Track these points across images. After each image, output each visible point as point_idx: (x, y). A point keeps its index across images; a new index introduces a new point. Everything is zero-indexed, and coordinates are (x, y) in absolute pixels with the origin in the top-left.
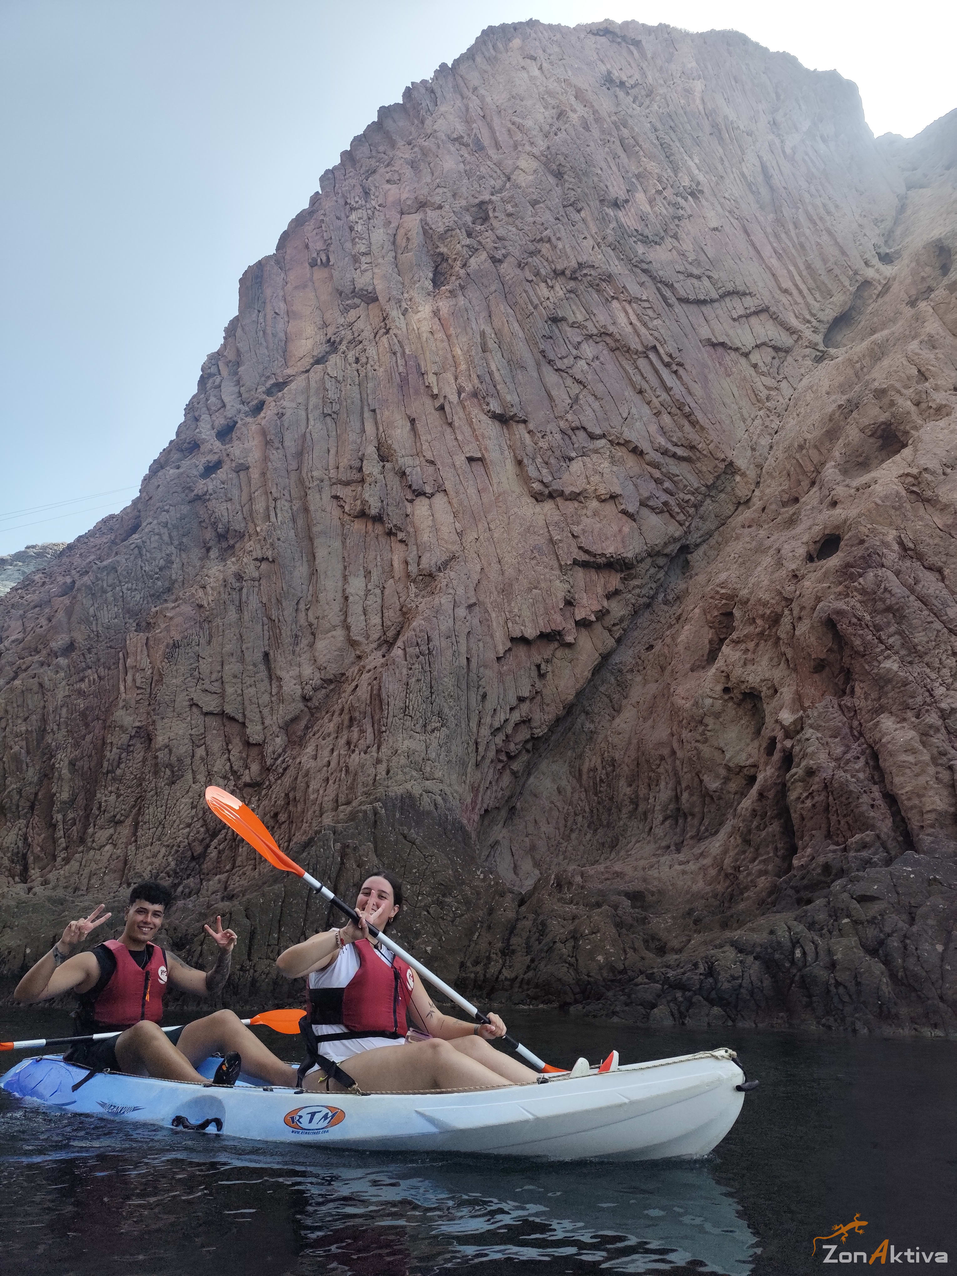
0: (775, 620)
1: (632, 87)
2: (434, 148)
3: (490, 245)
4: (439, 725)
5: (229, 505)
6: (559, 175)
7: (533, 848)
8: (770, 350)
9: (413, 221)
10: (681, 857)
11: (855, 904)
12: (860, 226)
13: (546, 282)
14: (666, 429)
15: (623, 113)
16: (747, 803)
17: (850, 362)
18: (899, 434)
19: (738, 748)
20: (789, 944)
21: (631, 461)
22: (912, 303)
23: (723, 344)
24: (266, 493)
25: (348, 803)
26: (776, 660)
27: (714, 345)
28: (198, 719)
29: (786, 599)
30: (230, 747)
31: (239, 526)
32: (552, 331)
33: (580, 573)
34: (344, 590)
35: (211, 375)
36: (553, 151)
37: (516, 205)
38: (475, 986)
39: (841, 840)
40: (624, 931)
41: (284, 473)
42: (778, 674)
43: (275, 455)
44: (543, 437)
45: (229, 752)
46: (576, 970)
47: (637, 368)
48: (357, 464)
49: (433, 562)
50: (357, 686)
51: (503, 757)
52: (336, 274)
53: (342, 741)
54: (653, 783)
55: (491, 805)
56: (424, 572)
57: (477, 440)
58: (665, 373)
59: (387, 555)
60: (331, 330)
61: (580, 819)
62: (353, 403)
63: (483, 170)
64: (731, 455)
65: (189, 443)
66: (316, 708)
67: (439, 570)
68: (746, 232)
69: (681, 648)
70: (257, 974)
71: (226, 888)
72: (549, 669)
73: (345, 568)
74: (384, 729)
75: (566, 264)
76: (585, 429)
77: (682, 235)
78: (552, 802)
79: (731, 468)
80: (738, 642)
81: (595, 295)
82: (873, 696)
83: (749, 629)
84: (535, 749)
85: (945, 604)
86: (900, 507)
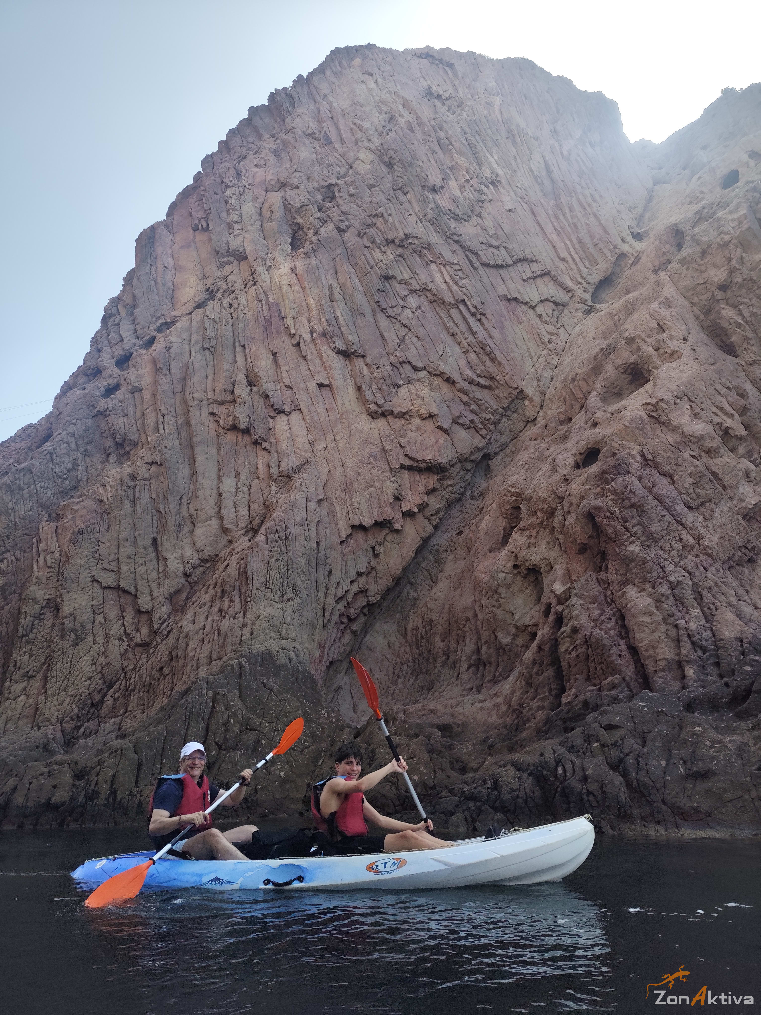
0: (551, 513)
1: (447, 99)
2: (292, 141)
3: (336, 218)
4: (293, 595)
5: (126, 419)
6: (390, 165)
8: (551, 304)
9: (275, 198)
10: (481, 697)
11: (602, 731)
12: (618, 211)
13: (380, 248)
14: (473, 363)
15: (440, 119)
16: (529, 655)
17: (610, 315)
18: (644, 372)
19: (524, 611)
20: (554, 763)
21: (445, 388)
22: (656, 272)
23: (515, 299)
24: (156, 410)
25: (220, 659)
26: (552, 543)
27: (509, 300)
28: (97, 591)
29: (559, 497)
30: (124, 614)
31: (133, 436)
32: (384, 286)
33: (406, 476)
34: (218, 488)
35: (111, 315)
36: (386, 147)
37: (356, 188)
39: (597, 682)
40: (435, 756)
41: (171, 394)
42: (553, 554)
43: (164, 380)
44: (377, 368)
45: (124, 618)
46: (397, 788)
47: (450, 316)
48: (230, 388)
49: (290, 466)
50: (228, 565)
51: (345, 620)
52: (213, 237)
53: (215, 609)
54: (460, 639)
55: (335, 658)
56: (283, 474)
57: (326, 370)
58: (471, 320)
59: (253, 460)
60: (209, 281)
61: (405, 667)
62: (227, 339)
63: (331, 160)
64: (522, 384)
65: (93, 369)
66: (195, 582)
67: (295, 472)
68: (533, 213)
69: (482, 534)
70: (142, 798)
71: (119, 729)
72: (382, 550)
73: (220, 470)
74: (249, 599)
75: (395, 235)
76: (409, 363)
77: (485, 214)
78: (384, 655)
79: (521, 395)
80: (524, 530)
81: (418, 259)
82: (621, 572)
83: (532, 520)
84: (371, 613)
85: (674, 502)
86: (643, 428)
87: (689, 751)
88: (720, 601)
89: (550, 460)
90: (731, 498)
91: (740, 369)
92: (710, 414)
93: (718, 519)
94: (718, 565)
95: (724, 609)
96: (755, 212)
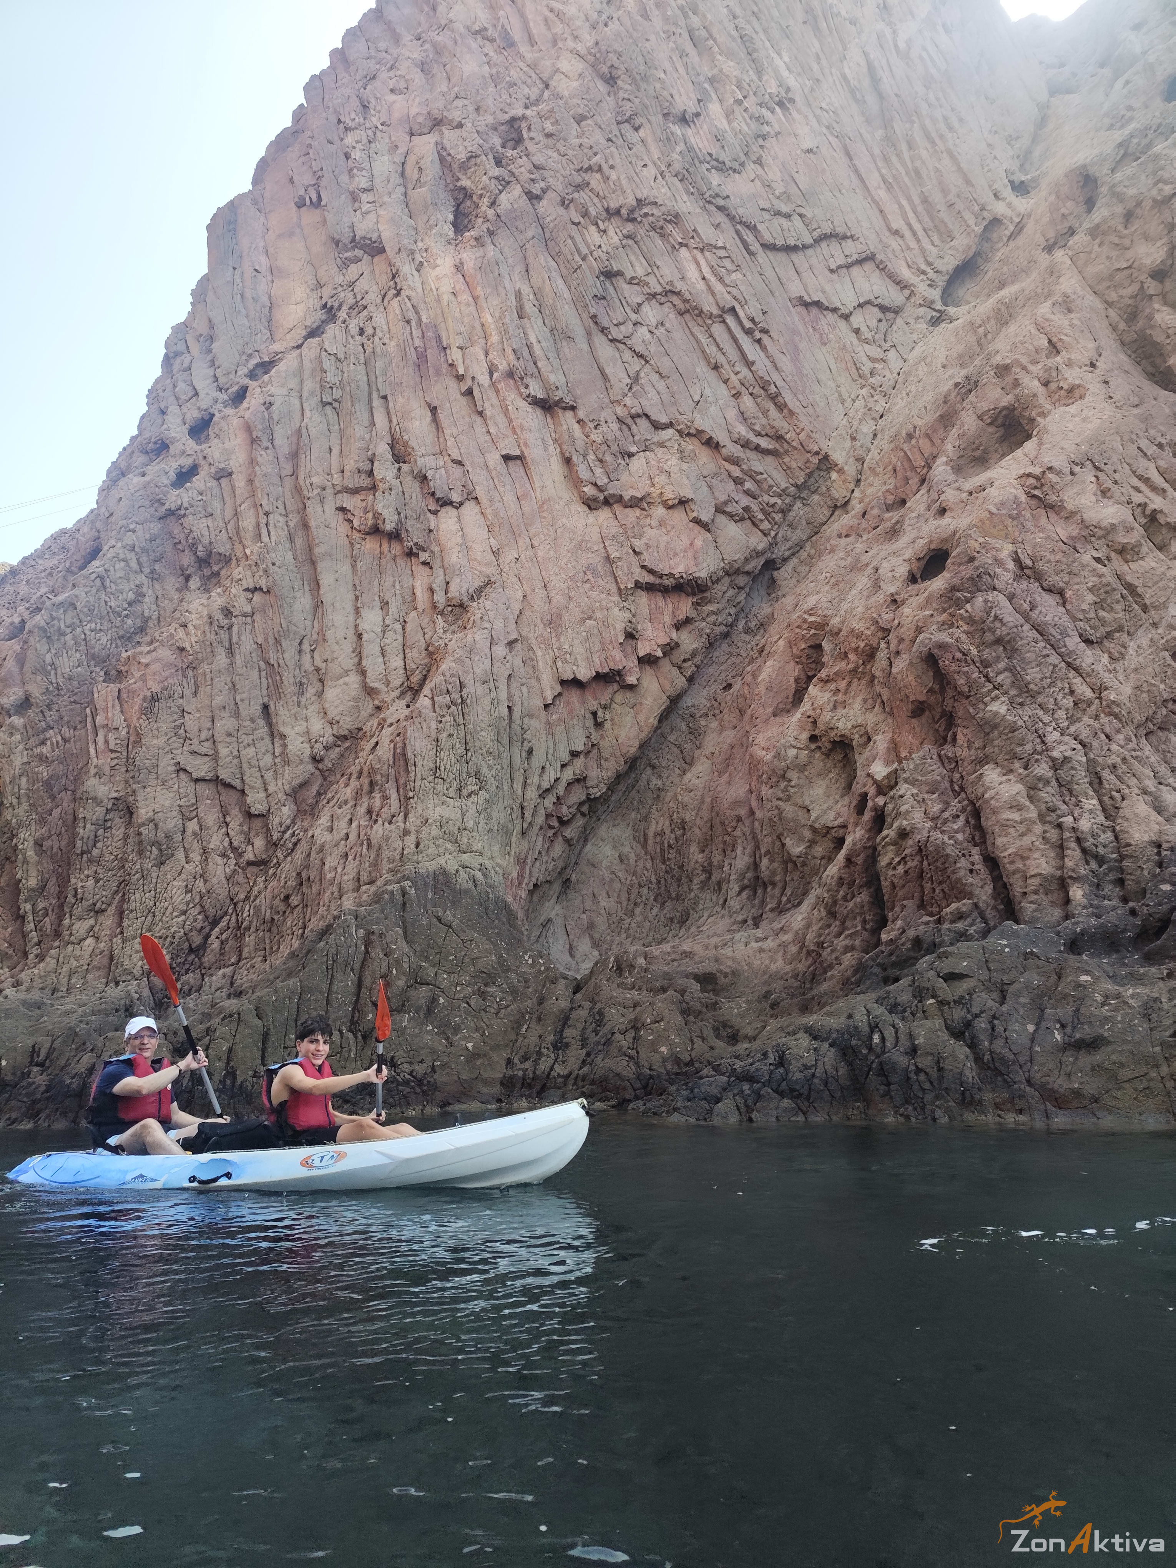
0: (871, 654)
2: (450, 44)
3: (525, 176)
4: (476, 788)
5: (210, 522)
6: (611, 80)
7: (591, 926)
8: (876, 310)
9: (425, 145)
10: (759, 933)
11: (941, 983)
12: (990, 145)
13: (597, 224)
14: (748, 414)
16: (833, 870)
17: (972, 326)
18: (1024, 422)
19: (825, 806)
20: (867, 1029)
21: (705, 456)
22: (1049, 250)
23: (817, 304)
24: (255, 506)
25: (372, 882)
26: (870, 702)
27: (806, 305)
28: (187, 787)
29: (883, 630)
30: (228, 819)
31: (223, 547)
32: (605, 290)
33: (643, 598)
34: (356, 626)
35: (177, 354)
36: (603, 48)
37: (557, 122)
38: (523, 1085)
39: (935, 910)
40: (691, 1019)
41: (276, 480)
42: (871, 719)
43: (264, 457)
44: (595, 428)
45: (227, 825)
46: (637, 1063)
47: (711, 336)
48: (366, 466)
49: (464, 589)
50: (377, 744)
51: (555, 823)
52: (329, 217)
53: (362, 810)
54: (728, 848)
55: (541, 878)
56: (454, 602)
57: (515, 433)
58: (746, 342)
60: (327, 292)
61: (645, 891)
62: (358, 387)
63: (514, 74)
64: (826, 446)
65: (155, 443)
66: (330, 770)
67: (472, 599)
68: (848, 154)
69: (762, 689)
71: (232, 984)
72: (608, 717)
73: (357, 598)
74: (411, 794)
75: (621, 200)
76: (647, 416)
77: (767, 159)
78: (613, 873)
79: (826, 463)
80: (827, 681)
81: (659, 242)
82: (977, 744)
83: (841, 666)
84: (592, 812)
85: (1064, 633)
86: (1019, 515)
87: (1070, 1009)
88: (1129, 787)
90: (1155, 625)
92: (1127, 489)
93: (1133, 658)
94: (1129, 731)
95: (1135, 798)
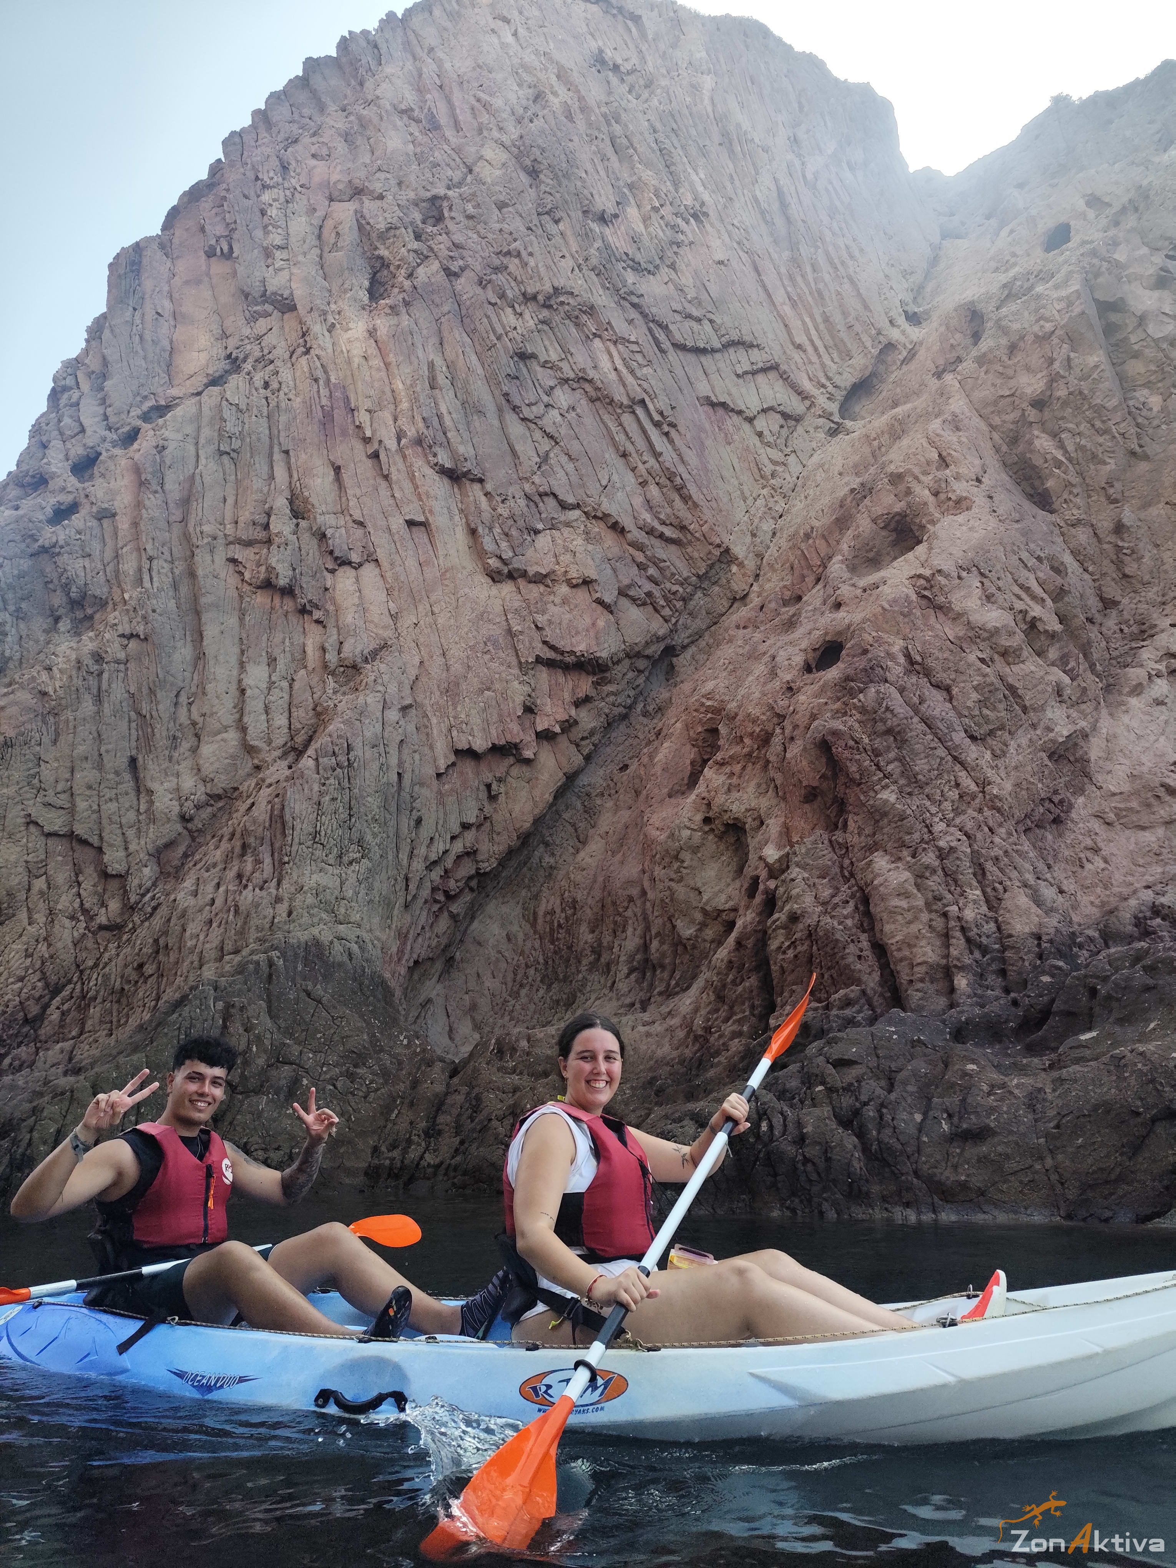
0: (765, 739)
1: (629, 73)
2: (375, 120)
3: (444, 253)
4: (358, 855)
5: (87, 562)
6: (533, 173)
7: (474, 1007)
8: (778, 416)
9: (345, 212)
10: (646, 1017)
11: (830, 1069)
12: (886, 276)
13: (513, 307)
14: (654, 503)
15: (615, 104)
16: (722, 954)
17: (867, 439)
18: (915, 528)
19: (717, 888)
21: (610, 540)
22: (939, 375)
23: (723, 405)
24: (138, 549)
25: (236, 952)
26: (764, 786)
27: (713, 405)
28: (36, 840)
29: (778, 716)
30: (81, 878)
31: (99, 590)
32: (518, 370)
33: (543, 674)
34: (240, 681)
35: (65, 389)
36: (528, 142)
37: (478, 206)
38: (389, 1175)
39: (823, 995)
41: (163, 525)
42: (764, 803)
43: (152, 501)
44: (503, 502)
45: (79, 884)
47: (621, 425)
48: (263, 519)
49: (357, 651)
50: (253, 804)
51: (441, 897)
52: (241, 270)
53: (231, 874)
54: (619, 929)
55: (423, 956)
56: (346, 663)
57: (420, 499)
58: (654, 433)
59: (298, 639)
60: (232, 343)
61: (531, 971)
62: (259, 439)
63: (438, 156)
64: (727, 540)
65: (33, 477)
66: (199, 831)
67: (366, 661)
68: (756, 269)
69: (658, 769)
71: (70, 1059)
72: (502, 790)
73: (242, 652)
74: (286, 859)
75: (538, 287)
76: (555, 496)
77: (681, 265)
78: (499, 952)
79: (726, 556)
80: (722, 764)
81: (573, 330)
82: (867, 831)
83: (736, 749)
84: (481, 887)
85: (951, 728)
86: (910, 613)
87: (956, 1099)
88: (1010, 879)
89: (766, 658)
90: (1034, 726)
91: (1057, 531)
92: (1009, 596)
93: (1013, 757)
94: (1010, 825)
95: (1017, 890)
96: (1092, 289)
